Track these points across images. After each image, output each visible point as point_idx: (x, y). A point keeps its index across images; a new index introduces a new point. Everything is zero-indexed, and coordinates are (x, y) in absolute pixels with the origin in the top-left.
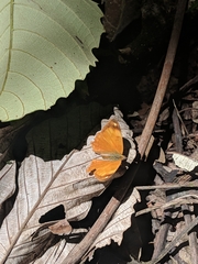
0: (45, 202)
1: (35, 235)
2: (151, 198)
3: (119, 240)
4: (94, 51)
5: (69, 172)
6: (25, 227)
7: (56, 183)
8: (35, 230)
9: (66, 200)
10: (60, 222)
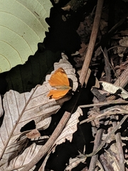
0: (23, 119)
1: (19, 139)
2: (91, 112)
3: (70, 139)
4: (47, 19)
5: (36, 99)
6: (12, 135)
7: (29, 107)
8: (18, 136)
9: (35, 117)
10: (33, 131)
